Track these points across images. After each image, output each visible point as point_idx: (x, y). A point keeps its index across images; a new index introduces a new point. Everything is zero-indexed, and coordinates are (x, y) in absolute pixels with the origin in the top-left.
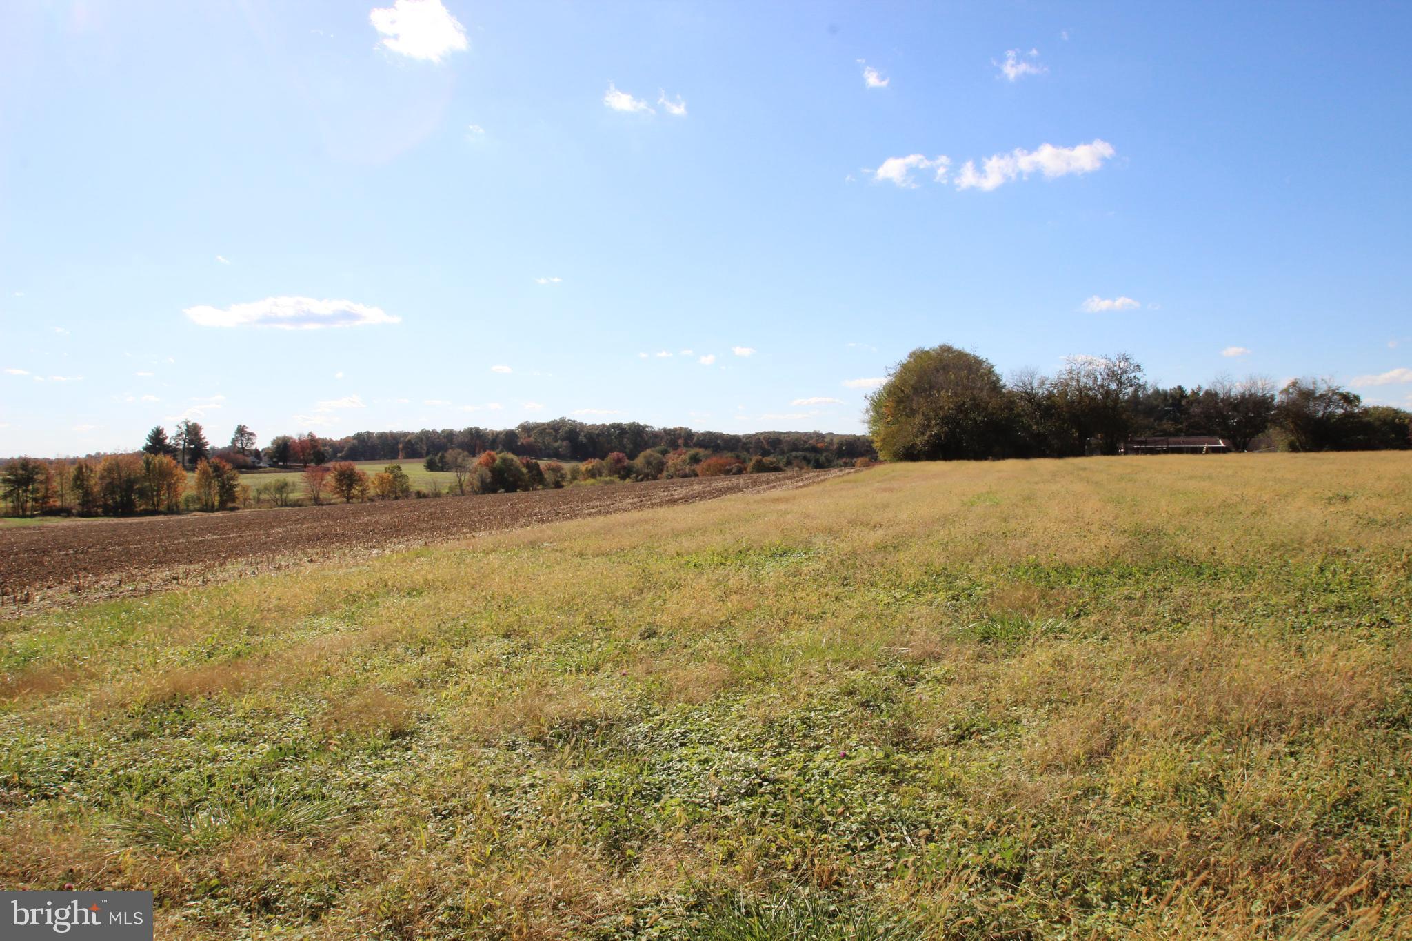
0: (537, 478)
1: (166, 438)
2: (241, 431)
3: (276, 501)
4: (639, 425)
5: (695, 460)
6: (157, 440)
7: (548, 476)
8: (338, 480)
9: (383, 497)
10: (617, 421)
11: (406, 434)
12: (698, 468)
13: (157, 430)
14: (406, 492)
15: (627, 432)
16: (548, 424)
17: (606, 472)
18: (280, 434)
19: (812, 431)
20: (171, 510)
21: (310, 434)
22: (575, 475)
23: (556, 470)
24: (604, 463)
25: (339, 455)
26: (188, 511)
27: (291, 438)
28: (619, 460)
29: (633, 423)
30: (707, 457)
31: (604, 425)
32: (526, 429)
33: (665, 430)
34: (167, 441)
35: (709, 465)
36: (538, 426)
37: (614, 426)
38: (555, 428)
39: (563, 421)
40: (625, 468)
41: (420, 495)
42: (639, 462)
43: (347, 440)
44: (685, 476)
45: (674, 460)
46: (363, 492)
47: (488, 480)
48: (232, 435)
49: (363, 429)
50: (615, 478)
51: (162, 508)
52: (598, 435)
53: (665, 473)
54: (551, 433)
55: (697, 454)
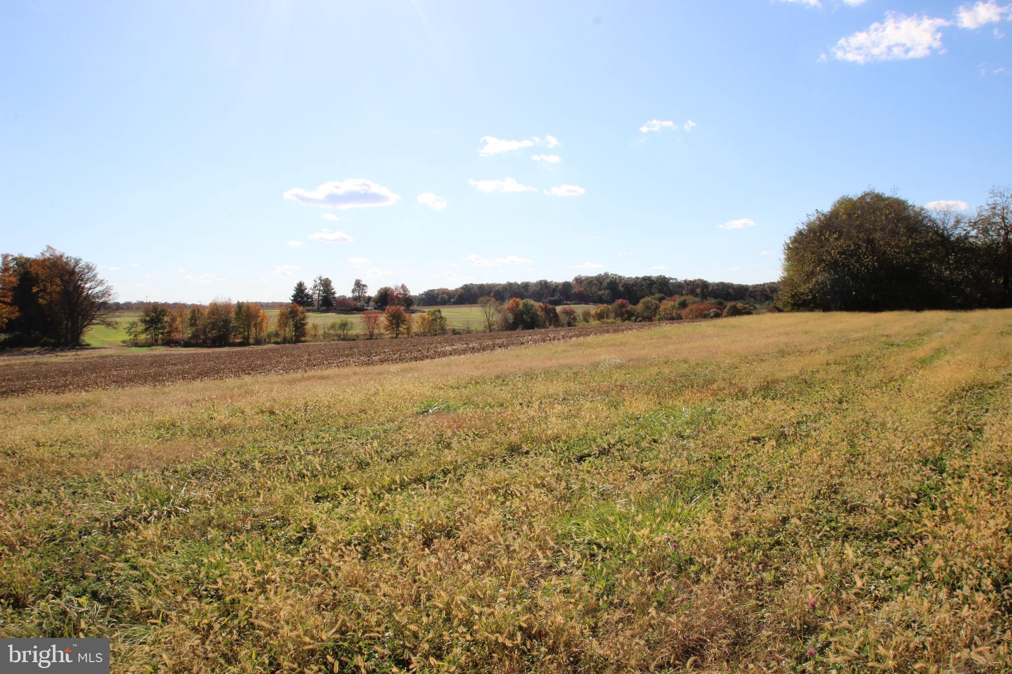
0: (554, 320)
2: (358, 284)
3: (339, 336)
4: (665, 278)
5: (683, 305)
6: (300, 291)
7: (564, 319)
8: (389, 320)
9: (424, 334)
10: (650, 275)
12: (684, 312)
14: (443, 331)
15: (655, 283)
16: (596, 277)
17: (612, 315)
18: (383, 286)
20: (258, 342)
22: (586, 316)
23: (569, 313)
24: (610, 307)
26: (266, 343)
27: (389, 289)
28: (623, 306)
29: (662, 276)
30: (694, 302)
31: (637, 278)
32: (580, 281)
33: (685, 281)
35: (691, 310)
36: (587, 278)
37: (645, 279)
38: (599, 281)
39: (607, 275)
40: (628, 312)
41: (455, 332)
42: (640, 307)
44: (672, 319)
45: (668, 304)
46: (408, 329)
47: (511, 322)
50: (619, 321)
51: (251, 341)
52: (633, 285)
53: (658, 316)
54: (596, 284)
55: (685, 301)
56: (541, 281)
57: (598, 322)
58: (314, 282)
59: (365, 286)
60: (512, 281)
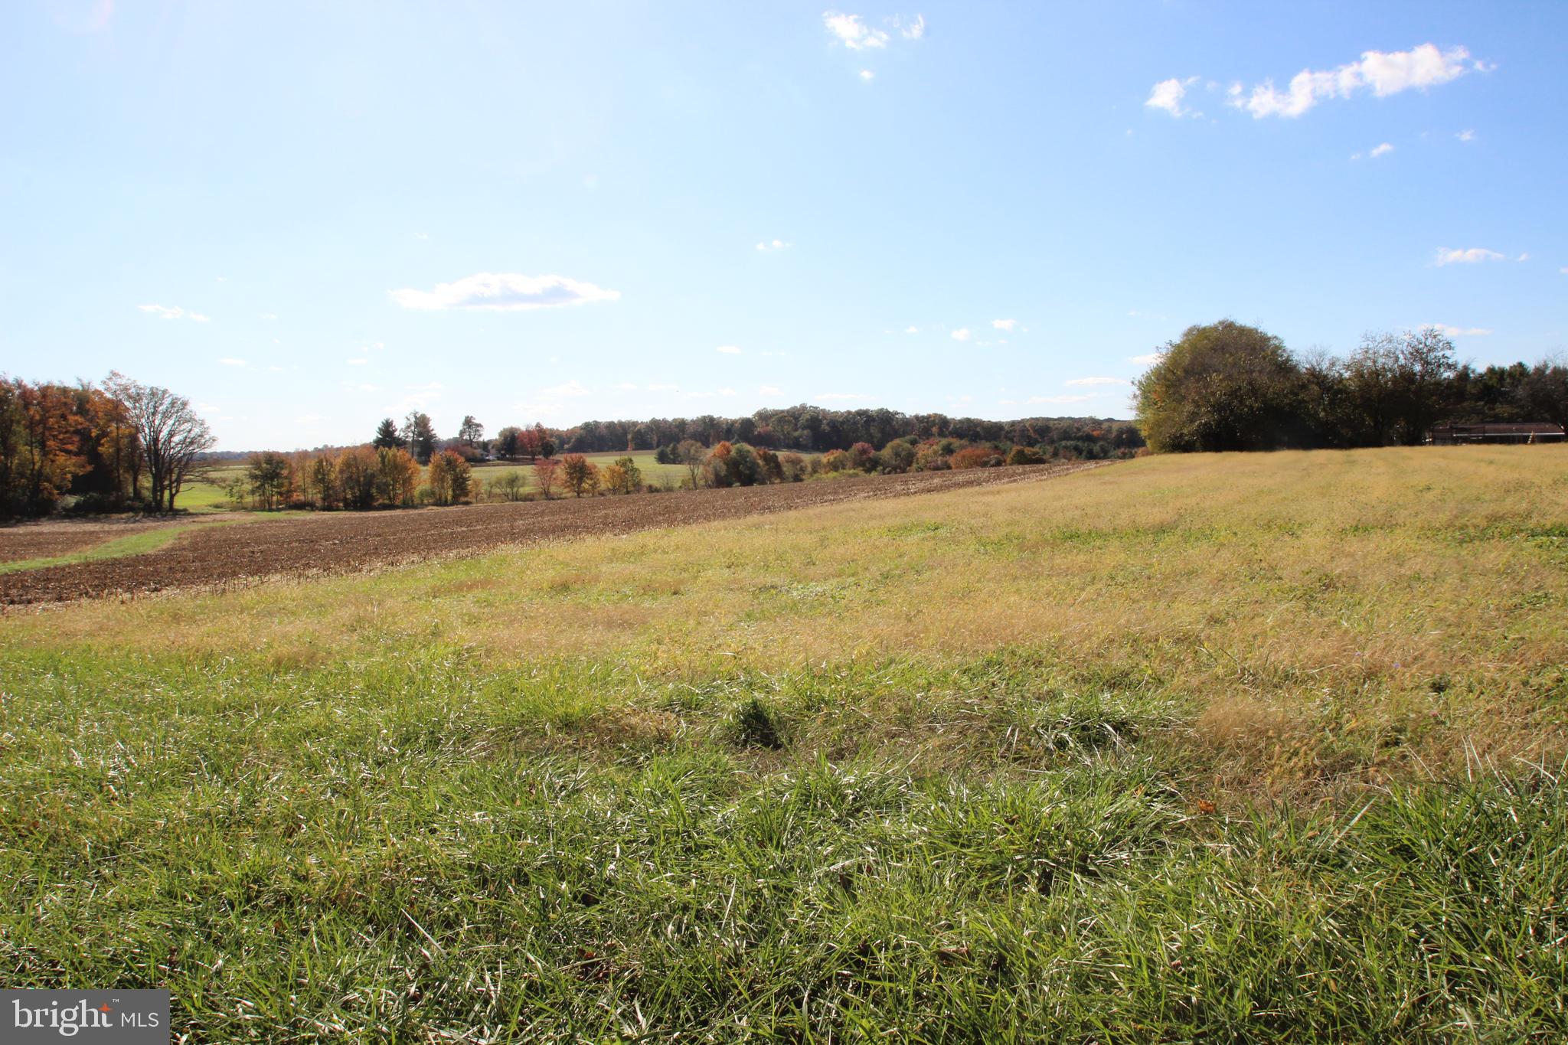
0: (775, 470)
1: (396, 430)
2: (468, 422)
3: (506, 495)
4: (888, 412)
5: (948, 450)
6: (387, 430)
7: (787, 469)
8: (568, 473)
9: (614, 491)
10: (864, 408)
11: (635, 424)
12: (951, 460)
13: (387, 421)
14: (638, 486)
15: (874, 420)
16: (788, 411)
17: (849, 464)
18: (507, 426)
19: (1086, 415)
20: (405, 505)
21: (538, 425)
22: (816, 467)
23: (795, 462)
24: (847, 454)
25: (566, 446)
26: (422, 505)
27: (516, 430)
28: (864, 452)
29: (882, 410)
30: (962, 447)
31: (849, 412)
32: (764, 416)
33: (917, 417)
34: (397, 434)
35: (964, 457)
36: (776, 413)
37: (860, 413)
38: (793, 417)
39: (803, 408)
40: (870, 459)
41: (651, 489)
42: (886, 453)
43: (573, 431)
44: (937, 468)
45: (925, 451)
46: (593, 486)
47: (723, 473)
48: (460, 427)
49: (590, 419)
50: (860, 471)
51: (398, 502)
52: (843, 423)
53: (915, 466)
54: (790, 421)
55: (950, 444)
56: (705, 417)
57: (834, 474)
58: (405, 420)
59: (479, 425)
60: (659, 417)
